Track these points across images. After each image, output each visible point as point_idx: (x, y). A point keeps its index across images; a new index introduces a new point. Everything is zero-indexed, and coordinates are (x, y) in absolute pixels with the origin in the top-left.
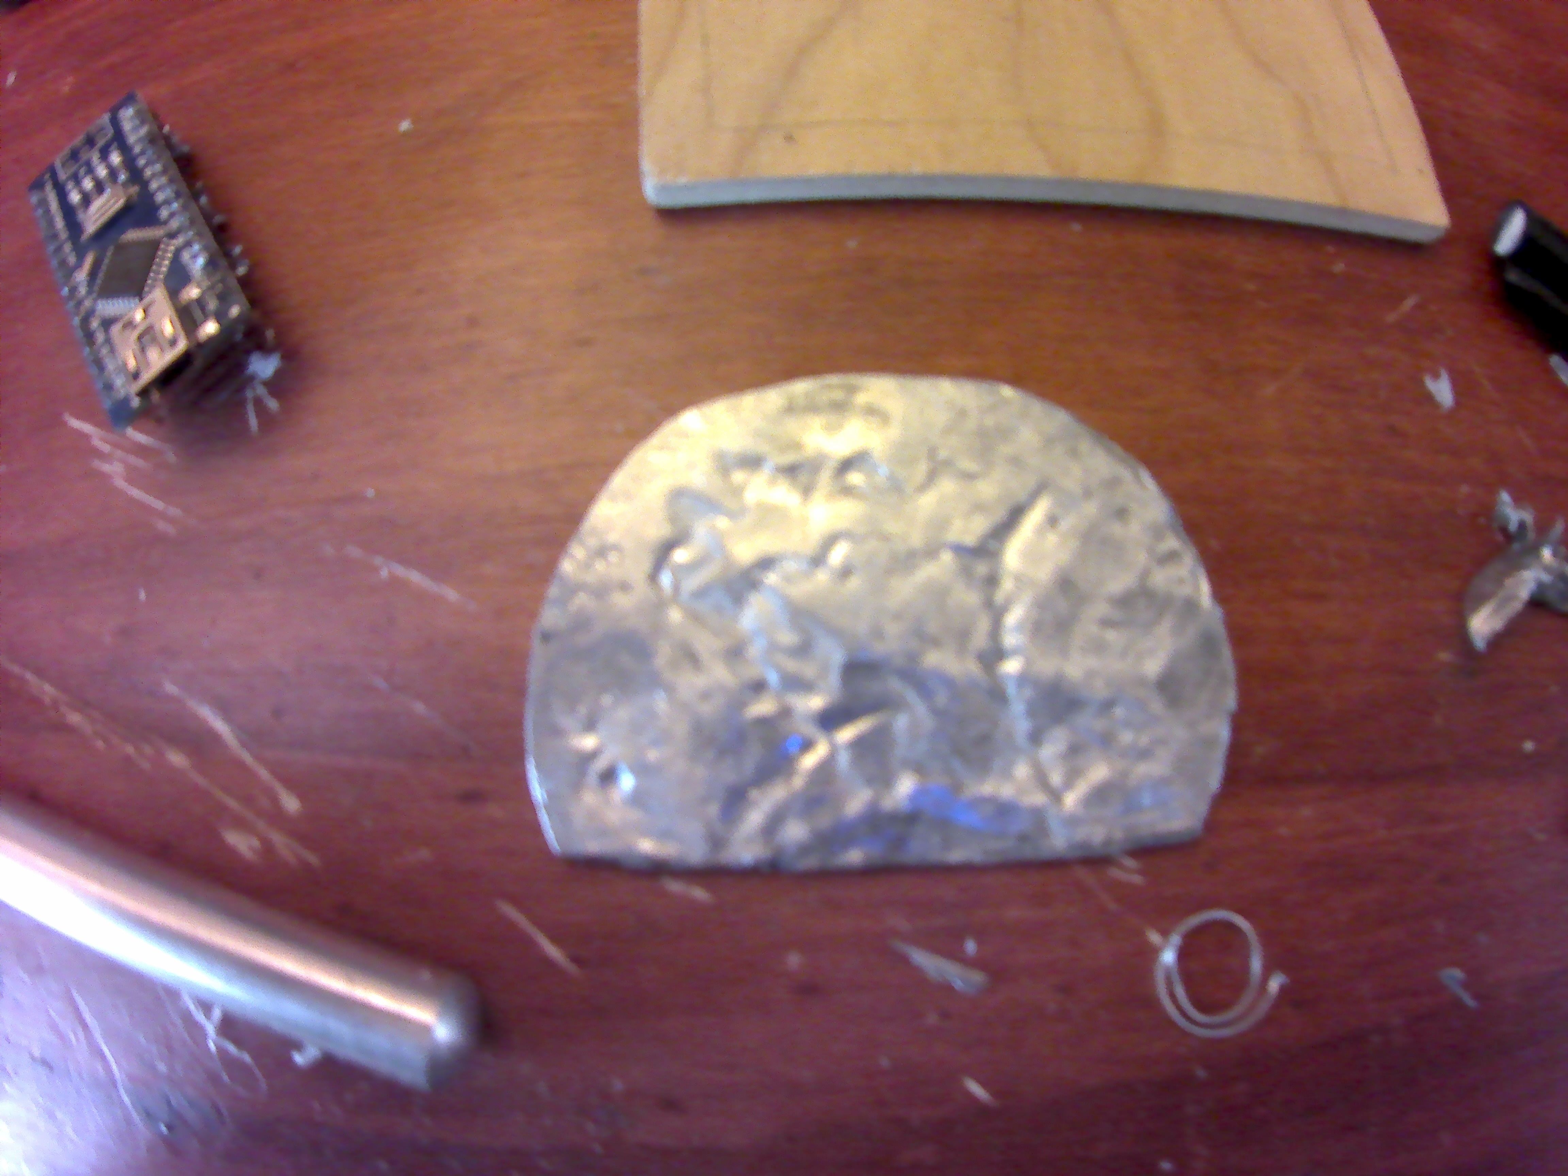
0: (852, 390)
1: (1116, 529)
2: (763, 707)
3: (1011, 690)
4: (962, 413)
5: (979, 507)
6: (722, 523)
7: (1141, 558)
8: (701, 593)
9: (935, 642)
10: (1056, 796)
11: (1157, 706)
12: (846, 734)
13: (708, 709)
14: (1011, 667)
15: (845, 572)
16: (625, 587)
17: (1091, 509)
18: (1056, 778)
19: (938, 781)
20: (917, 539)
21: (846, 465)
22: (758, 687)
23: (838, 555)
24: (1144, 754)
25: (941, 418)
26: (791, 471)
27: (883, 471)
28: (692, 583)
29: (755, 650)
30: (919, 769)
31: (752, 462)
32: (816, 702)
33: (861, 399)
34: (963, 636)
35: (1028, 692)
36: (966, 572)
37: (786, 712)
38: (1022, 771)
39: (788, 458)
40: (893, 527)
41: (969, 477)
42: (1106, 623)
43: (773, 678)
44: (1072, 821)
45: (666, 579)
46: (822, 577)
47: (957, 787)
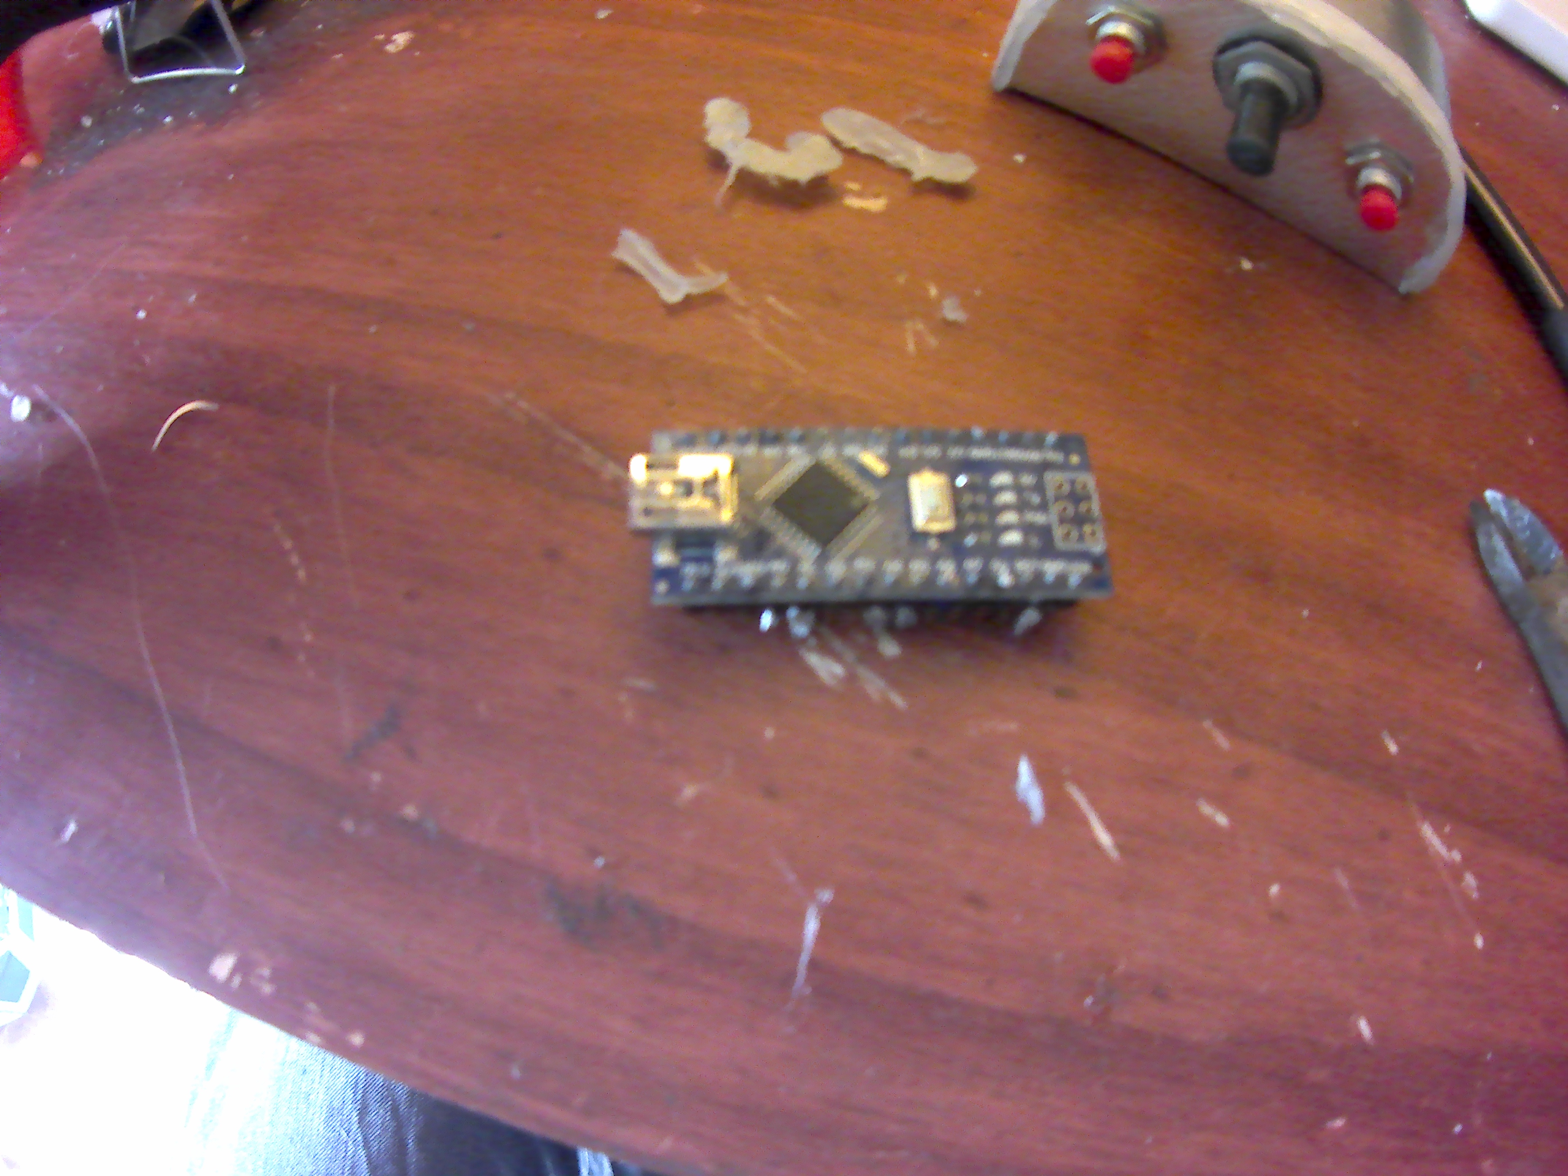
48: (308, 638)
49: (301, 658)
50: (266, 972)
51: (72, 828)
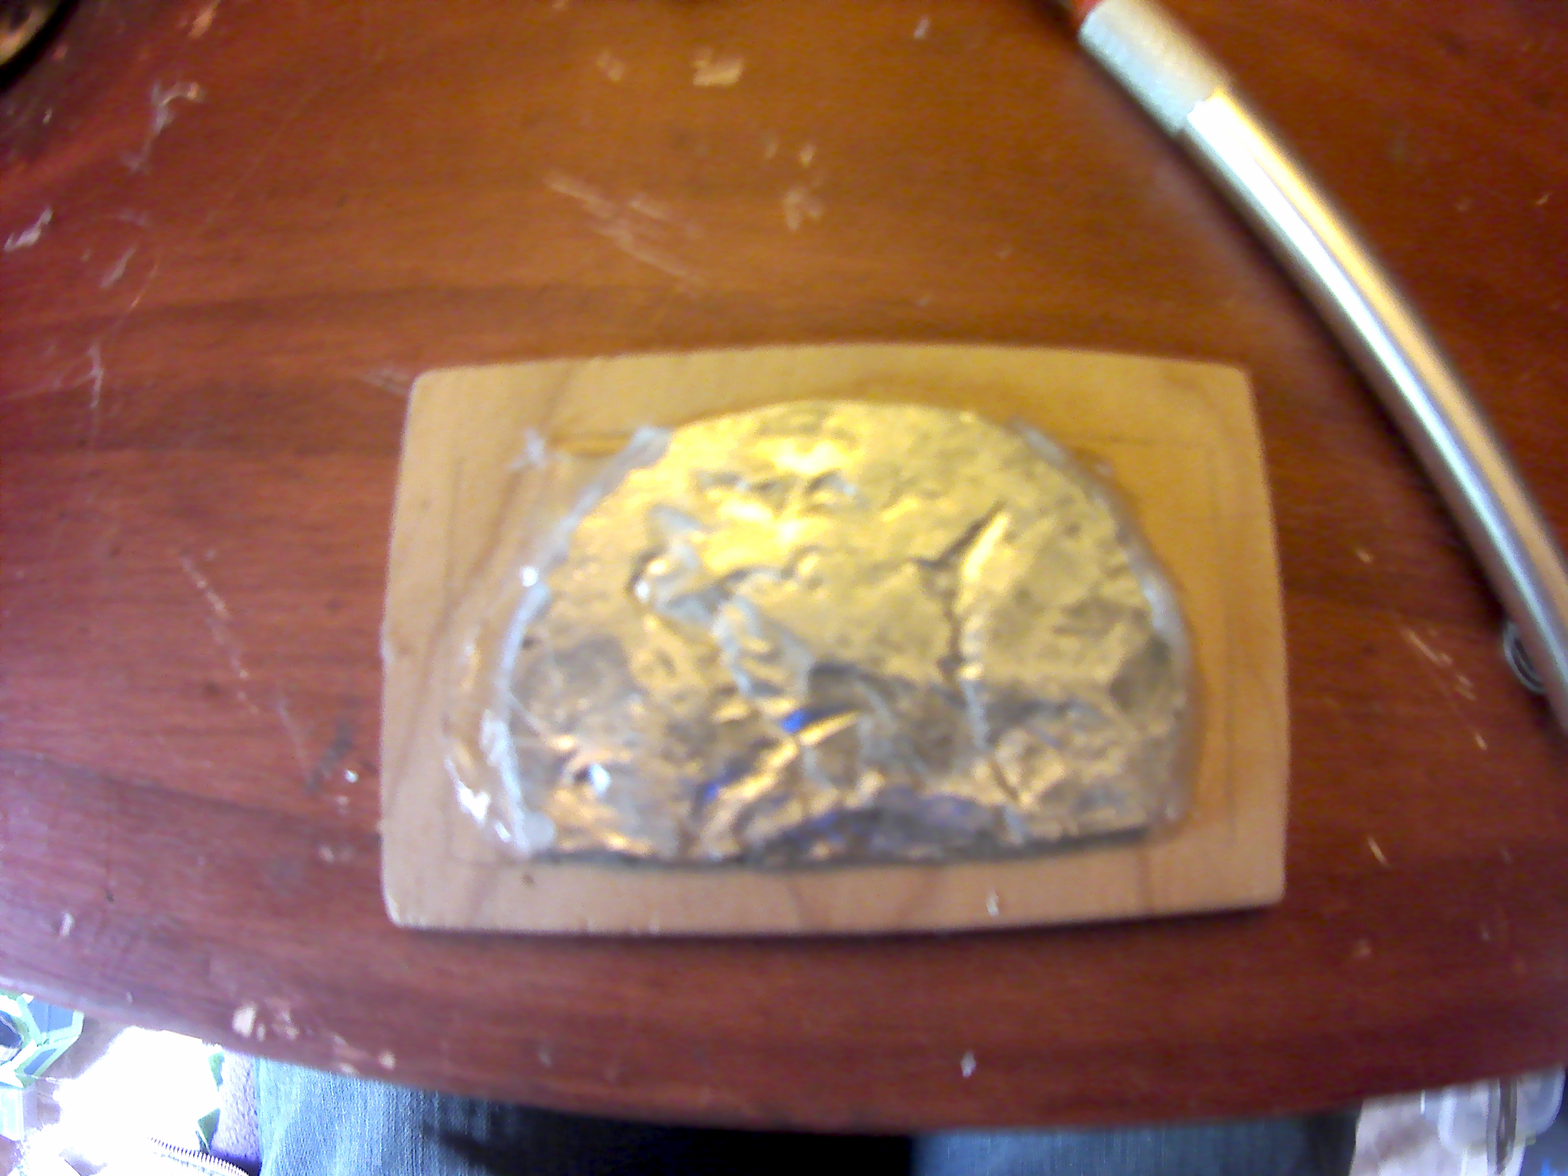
0: (823, 414)
1: (1069, 545)
2: (733, 710)
3: (970, 695)
4: (925, 437)
5: (942, 523)
6: (697, 537)
7: (1092, 572)
8: (677, 602)
9: (898, 648)
10: (1013, 793)
11: (1109, 708)
12: (814, 735)
13: (682, 711)
14: (970, 673)
15: (814, 583)
16: (602, 596)
17: (1046, 526)
18: (1013, 777)
19: (901, 778)
20: (881, 553)
21: (816, 484)
22: (728, 691)
23: (807, 566)
24: (1099, 754)
25: (905, 442)
26: (764, 489)
27: (850, 490)
28: (665, 594)
29: (727, 657)
30: (882, 768)
31: (727, 480)
32: (783, 706)
33: (832, 423)
34: (923, 643)
35: (986, 698)
36: (928, 585)
37: (755, 715)
38: (981, 771)
39: (761, 477)
40: (860, 540)
41: (932, 495)
42: (1060, 631)
43: (743, 682)
44: (1030, 817)
45: (643, 590)
46: (791, 587)
47: (917, 785)
48: (244, 674)
49: (242, 696)
50: (286, 1017)
51: (68, 921)
